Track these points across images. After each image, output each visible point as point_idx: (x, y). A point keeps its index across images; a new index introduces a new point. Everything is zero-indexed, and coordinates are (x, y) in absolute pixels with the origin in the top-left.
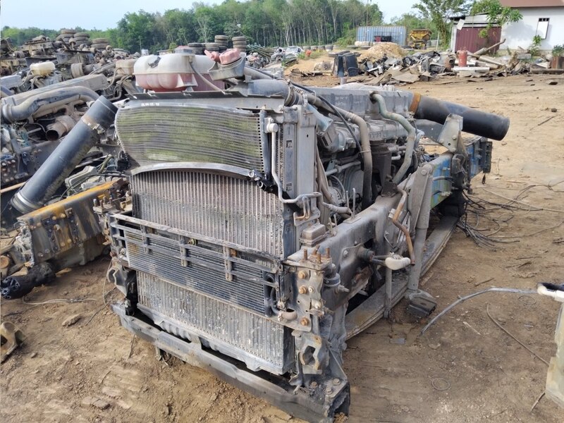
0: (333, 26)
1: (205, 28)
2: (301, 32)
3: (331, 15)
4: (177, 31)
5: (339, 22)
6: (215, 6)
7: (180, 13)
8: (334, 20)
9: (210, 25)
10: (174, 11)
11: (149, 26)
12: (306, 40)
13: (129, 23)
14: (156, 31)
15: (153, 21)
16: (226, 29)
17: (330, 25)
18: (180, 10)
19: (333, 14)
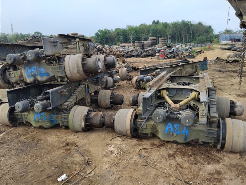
0: (190, 35)
1: (132, 36)
2: (175, 38)
3: (190, 30)
4: (119, 37)
5: (193, 33)
6: (136, 27)
7: (121, 30)
8: (191, 33)
9: (134, 35)
10: (119, 29)
11: (108, 35)
12: (177, 42)
13: (100, 34)
14: (110, 37)
15: (110, 33)
16: (141, 36)
17: (189, 35)
18: (121, 28)
19: (191, 30)
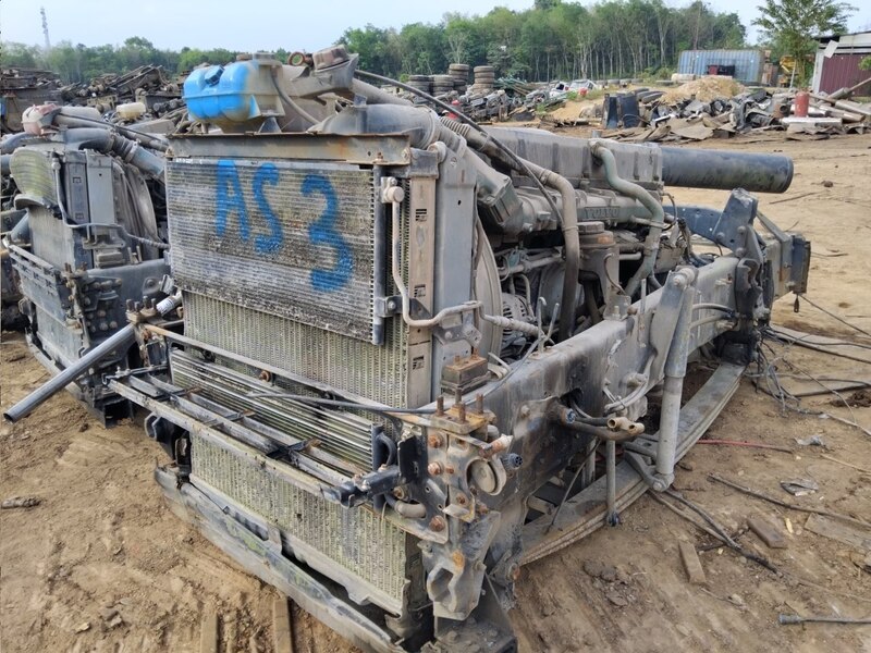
1: (459, 51)
2: (607, 58)
4: (417, 55)
6: (476, 18)
7: (424, 29)
8: (662, 40)
9: (466, 47)
10: (415, 25)
11: (378, 48)
12: (614, 71)
13: (350, 43)
14: (387, 56)
15: (385, 40)
16: (490, 52)
18: (425, 24)
19: (660, 30)
